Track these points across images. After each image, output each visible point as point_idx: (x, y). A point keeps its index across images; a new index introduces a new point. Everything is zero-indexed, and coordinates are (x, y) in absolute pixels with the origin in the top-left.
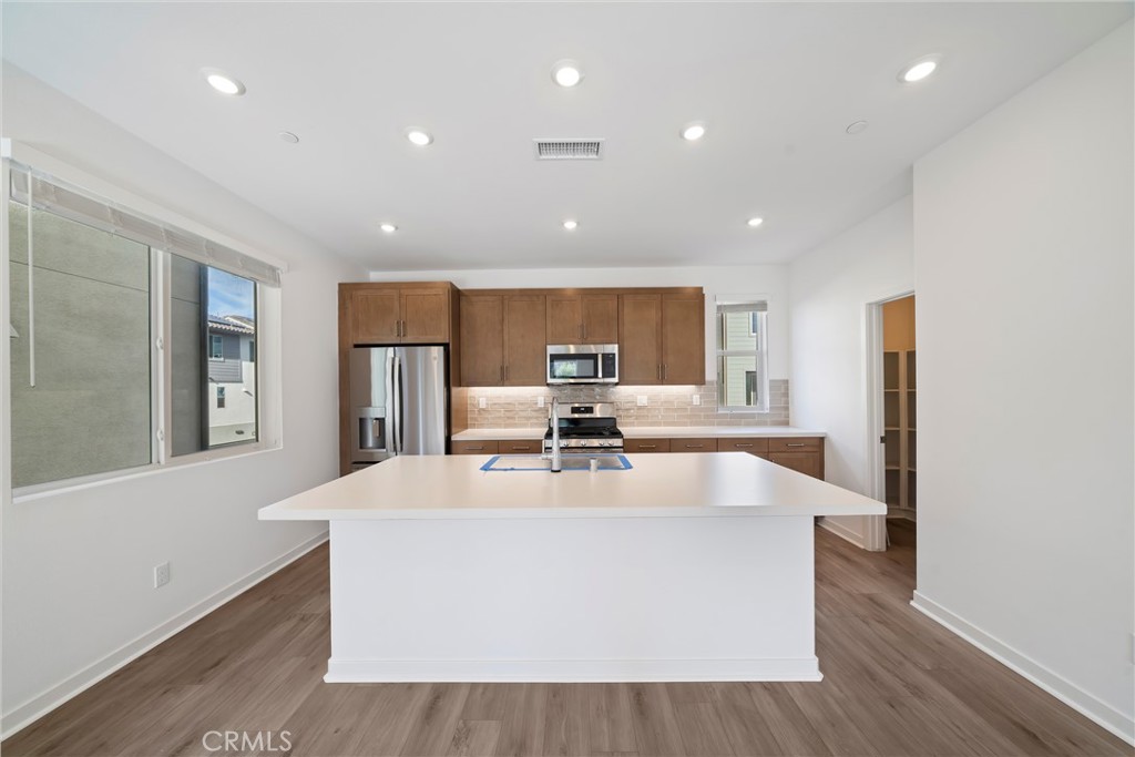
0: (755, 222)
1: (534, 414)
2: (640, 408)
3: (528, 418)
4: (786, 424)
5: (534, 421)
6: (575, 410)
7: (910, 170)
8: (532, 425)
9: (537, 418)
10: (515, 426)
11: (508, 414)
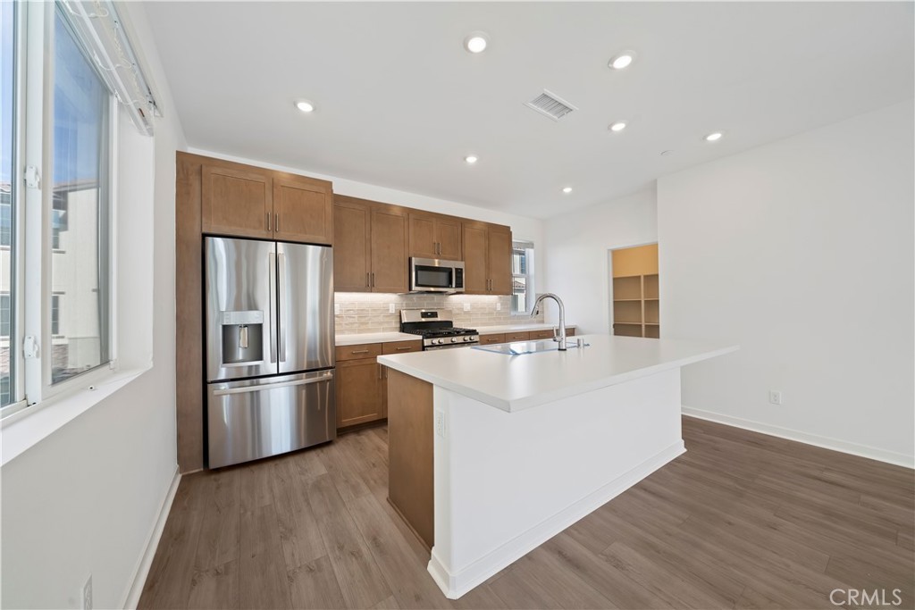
0: (567, 190)
1: (387, 320)
2: (466, 313)
3: (381, 323)
4: (543, 322)
5: (386, 326)
6: (424, 315)
7: (655, 182)
8: (384, 330)
9: (388, 322)
10: (369, 330)
11: (363, 320)
